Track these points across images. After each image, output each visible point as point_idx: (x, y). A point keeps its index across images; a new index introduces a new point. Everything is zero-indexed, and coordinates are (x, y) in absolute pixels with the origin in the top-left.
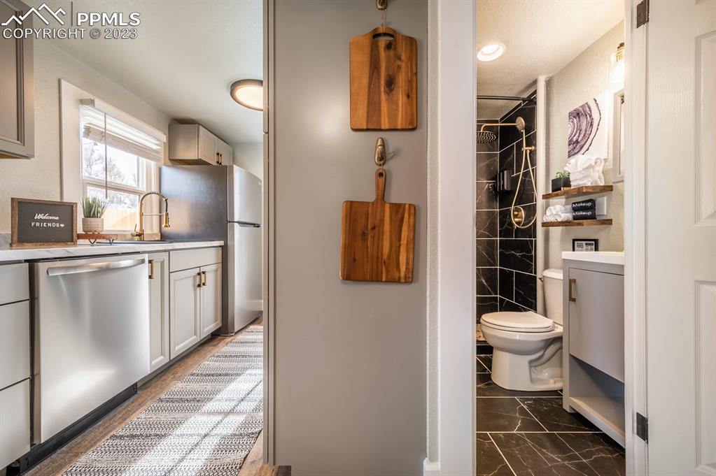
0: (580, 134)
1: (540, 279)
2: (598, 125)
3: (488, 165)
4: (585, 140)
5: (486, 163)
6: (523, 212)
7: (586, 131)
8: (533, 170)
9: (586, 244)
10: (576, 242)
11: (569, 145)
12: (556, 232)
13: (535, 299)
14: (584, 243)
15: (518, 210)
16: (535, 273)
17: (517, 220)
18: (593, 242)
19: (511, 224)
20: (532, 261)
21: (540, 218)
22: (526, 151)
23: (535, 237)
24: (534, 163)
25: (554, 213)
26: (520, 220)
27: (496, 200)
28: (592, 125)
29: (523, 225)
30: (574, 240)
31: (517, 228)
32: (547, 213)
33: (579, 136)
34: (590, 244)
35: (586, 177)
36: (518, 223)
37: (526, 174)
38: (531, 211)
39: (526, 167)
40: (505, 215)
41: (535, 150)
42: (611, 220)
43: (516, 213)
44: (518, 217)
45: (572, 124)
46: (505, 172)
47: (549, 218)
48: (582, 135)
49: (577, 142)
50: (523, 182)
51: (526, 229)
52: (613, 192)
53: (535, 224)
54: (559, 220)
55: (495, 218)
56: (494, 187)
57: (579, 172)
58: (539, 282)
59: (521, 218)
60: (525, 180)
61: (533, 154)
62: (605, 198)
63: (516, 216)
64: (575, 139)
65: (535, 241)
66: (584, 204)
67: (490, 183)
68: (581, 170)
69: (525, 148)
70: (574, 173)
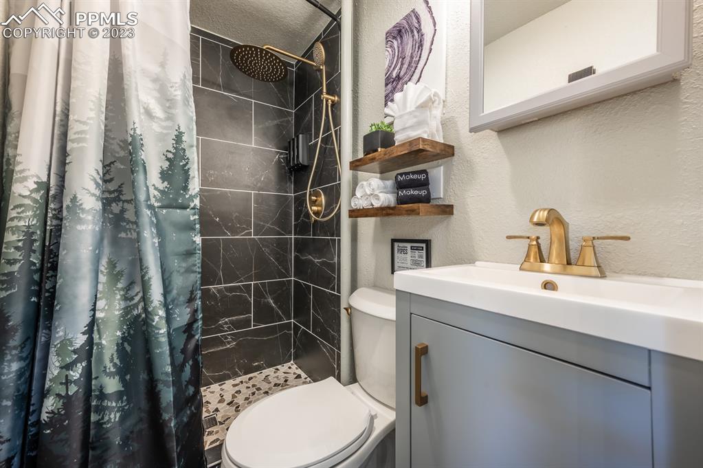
0: (402, 64)
1: (346, 309)
2: (432, 44)
3: (278, 126)
4: (410, 73)
5: (275, 122)
6: (323, 197)
7: (412, 57)
8: (336, 132)
9: (412, 248)
10: (396, 244)
11: (387, 85)
12: (367, 226)
13: (339, 331)
14: (409, 245)
15: (317, 195)
16: (339, 291)
17: (315, 208)
18: (424, 245)
19: (308, 215)
20: (334, 272)
21: (345, 205)
22: (327, 101)
23: (339, 235)
24: (337, 122)
25: (368, 193)
26: (320, 208)
27: (290, 179)
28: (421, 46)
29: (323, 217)
30: (393, 241)
31: (316, 221)
32: (357, 194)
33: (400, 69)
34: (417, 249)
35: (420, 124)
36: (317, 214)
37: (327, 140)
38: (334, 196)
39: (327, 128)
40: (300, 201)
41: (339, 103)
42: (453, 205)
43: (314, 198)
44: (316, 206)
45: (390, 50)
46: (301, 136)
47: (360, 202)
48: (405, 66)
49: (398, 78)
50: (323, 151)
51: (327, 221)
52: (455, 158)
53: (338, 215)
54: (377, 204)
55: (288, 206)
56: (288, 161)
57: (410, 113)
58: (343, 312)
59: (321, 206)
60: (326, 148)
61: (336, 108)
62: (442, 167)
63: (313, 203)
64: (394, 75)
65: (339, 240)
66: (415, 177)
67: (281, 154)
68: (413, 109)
69: (325, 96)
70: (401, 116)
